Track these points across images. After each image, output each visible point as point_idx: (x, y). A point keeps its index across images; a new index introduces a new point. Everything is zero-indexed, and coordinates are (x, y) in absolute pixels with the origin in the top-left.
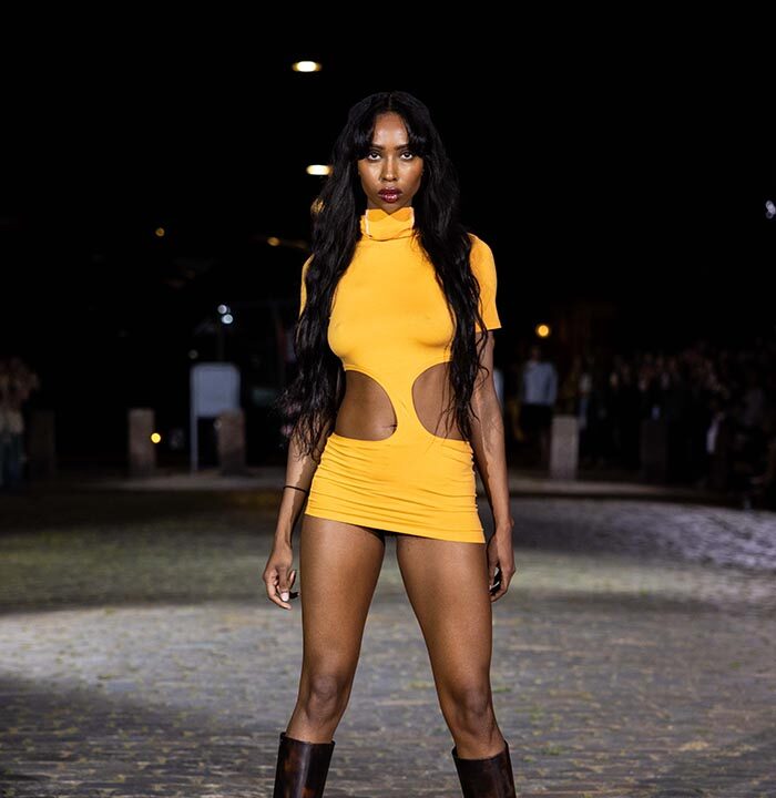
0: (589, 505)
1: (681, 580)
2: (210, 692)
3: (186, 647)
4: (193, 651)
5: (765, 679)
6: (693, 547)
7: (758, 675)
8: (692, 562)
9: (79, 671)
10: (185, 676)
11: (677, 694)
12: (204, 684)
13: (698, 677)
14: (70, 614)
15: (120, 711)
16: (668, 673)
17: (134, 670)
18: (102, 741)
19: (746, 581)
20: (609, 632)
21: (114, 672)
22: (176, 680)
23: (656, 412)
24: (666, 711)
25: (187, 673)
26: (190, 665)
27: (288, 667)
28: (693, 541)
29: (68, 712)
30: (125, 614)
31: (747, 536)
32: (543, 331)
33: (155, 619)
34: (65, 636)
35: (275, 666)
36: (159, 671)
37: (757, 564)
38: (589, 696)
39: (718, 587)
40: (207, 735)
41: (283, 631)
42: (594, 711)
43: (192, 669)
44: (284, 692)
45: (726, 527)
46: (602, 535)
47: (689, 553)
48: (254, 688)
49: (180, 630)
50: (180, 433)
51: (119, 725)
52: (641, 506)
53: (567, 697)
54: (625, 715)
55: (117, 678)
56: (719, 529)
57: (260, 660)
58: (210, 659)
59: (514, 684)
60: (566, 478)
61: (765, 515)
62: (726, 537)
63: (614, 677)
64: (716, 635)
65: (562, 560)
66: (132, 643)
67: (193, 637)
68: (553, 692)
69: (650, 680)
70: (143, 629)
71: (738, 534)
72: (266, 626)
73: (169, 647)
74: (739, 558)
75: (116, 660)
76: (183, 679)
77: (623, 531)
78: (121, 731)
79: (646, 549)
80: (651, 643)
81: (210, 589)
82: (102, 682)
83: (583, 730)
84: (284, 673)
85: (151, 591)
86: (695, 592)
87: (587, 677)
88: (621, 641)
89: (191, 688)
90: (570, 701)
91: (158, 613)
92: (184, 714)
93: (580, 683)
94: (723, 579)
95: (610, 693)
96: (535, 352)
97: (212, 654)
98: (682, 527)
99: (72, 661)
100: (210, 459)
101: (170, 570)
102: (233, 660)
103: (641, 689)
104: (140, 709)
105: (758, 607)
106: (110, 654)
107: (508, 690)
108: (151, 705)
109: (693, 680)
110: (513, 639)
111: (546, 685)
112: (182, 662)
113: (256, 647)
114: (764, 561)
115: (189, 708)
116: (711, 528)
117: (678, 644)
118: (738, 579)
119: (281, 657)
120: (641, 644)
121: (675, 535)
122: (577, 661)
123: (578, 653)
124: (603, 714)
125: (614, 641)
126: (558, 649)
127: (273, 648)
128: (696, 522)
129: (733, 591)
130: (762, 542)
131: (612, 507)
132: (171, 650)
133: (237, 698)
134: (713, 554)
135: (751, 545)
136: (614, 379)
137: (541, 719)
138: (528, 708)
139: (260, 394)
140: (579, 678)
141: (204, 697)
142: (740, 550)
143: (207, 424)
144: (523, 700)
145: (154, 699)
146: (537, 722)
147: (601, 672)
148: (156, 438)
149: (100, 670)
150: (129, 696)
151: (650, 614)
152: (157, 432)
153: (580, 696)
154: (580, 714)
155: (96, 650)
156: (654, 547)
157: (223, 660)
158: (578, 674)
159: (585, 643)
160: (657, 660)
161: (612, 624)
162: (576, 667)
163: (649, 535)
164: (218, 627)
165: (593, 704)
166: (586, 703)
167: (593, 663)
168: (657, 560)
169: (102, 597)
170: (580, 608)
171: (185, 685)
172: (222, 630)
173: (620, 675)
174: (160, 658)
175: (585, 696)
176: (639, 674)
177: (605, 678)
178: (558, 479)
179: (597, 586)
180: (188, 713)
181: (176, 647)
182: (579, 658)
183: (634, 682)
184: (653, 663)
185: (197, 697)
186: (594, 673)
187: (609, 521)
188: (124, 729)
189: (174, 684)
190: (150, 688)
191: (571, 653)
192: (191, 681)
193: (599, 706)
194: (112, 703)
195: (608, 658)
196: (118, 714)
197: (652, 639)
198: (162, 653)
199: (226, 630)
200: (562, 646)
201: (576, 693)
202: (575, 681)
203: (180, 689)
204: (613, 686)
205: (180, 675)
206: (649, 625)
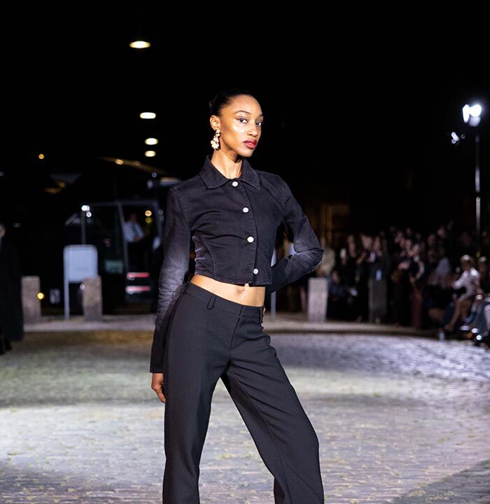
0: (335, 338)
1: (400, 385)
2: (85, 463)
3: (67, 433)
4: (72, 436)
5: (461, 449)
6: (407, 364)
7: (456, 447)
8: (407, 374)
10: (68, 452)
11: (402, 460)
12: (80, 457)
13: (417, 448)
15: (23, 475)
16: (396, 446)
17: (32, 449)
18: (13, 495)
19: (444, 386)
20: (353, 419)
21: (19, 450)
22: (60, 455)
24: (396, 471)
25: (68, 450)
26: (71, 445)
27: (137, 446)
28: (407, 361)
30: (23, 412)
31: (443, 357)
33: (45, 415)
35: (128, 445)
36: (49, 449)
37: (451, 375)
38: (343, 462)
39: (425, 390)
40: (84, 491)
41: (133, 422)
42: (347, 471)
43: (71, 448)
44: (136, 462)
45: (428, 351)
46: (346, 357)
47: (405, 369)
48: (114, 459)
49: (62, 422)
50: (57, 292)
51: (23, 485)
52: (371, 338)
53: (329, 462)
54: (368, 474)
55: (20, 454)
56: (424, 352)
57: (117, 441)
58: (83, 441)
60: (319, 321)
61: (454, 343)
62: (429, 358)
63: (360, 448)
64: (426, 421)
65: (319, 373)
66: (30, 431)
67: (71, 426)
69: (384, 450)
70: (37, 422)
71: (436, 356)
72: (120, 419)
73: (55, 433)
74: (438, 371)
75: (19, 442)
76: (66, 454)
77: (359, 355)
78: (25, 489)
79: (376, 366)
80: (382, 427)
81: (82, 395)
82: (10, 457)
83: (341, 484)
84: (135, 449)
85: (41, 397)
86: (410, 392)
87: (341, 449)
88: (363, 426)
89: (72, 460)
90: (330, 465)
91: (47, 411)
92: (67, 478)
93: (336, 453)
94: (429, 385)
95: (358, 460)
97: (85, 438)
98: (398, 351)
100: (77, 310)
101: (54, 383)
102: (99, 441)
103: (378, 456)
104: (38, 474)
105: (454, 403)
106: (15, 439)
108: (45, 472)
109: (413, 451)
112: (64, 443)
113: (115, 433)
114: (455, 373)
115: (70, 473)
116: (419, 352)
117: (401, 427)
118: (439, 385)
119: (132, 439)
120: (376, 427)
121: (394, 357)
122: (333, 439)
123: (334, 434)
124: (353, 473)
125: (358, 426)
127: (126, 433)
128: (409, 349)
129: (436, 392)
130: (453, 361)
131: (351, 339)
132: (57, 435)
133: (103, 466)
134: (420, 369)
135: (446, 363)
139: (111, 265)
140: (336, 450)
141: (81, 466)
142: (439, 366)
143: (75, 287)
145: (46, 467)
147: (351, 446)
148: (41, 296)
149: (8, 449)
150: (30, 466)
151: (380, 407)
152: (41, 292)
153: (337, 462)
154: (338, 474)
155: (5, 436)
156: (381, 365)
157: (93, 441)
158: (335, 448)
159: (338, 427)
160: (388, 438)
161: (356, 414)
162: (333, 443)
163: (376, 357)
164: (88, 420)
165: (346, 467)
166: (341, 466)
167: (344, 440)
168: (383, 373)
169: (8, 401)
170: (334, 404)
171: (67, 458)
172: (91, 422)
173: (363, 448)
174: (50, 441)
175: (340, 462)
176: (376, 447)
177: (353, 450)
178: (313, 321)
179: (343, 390)
180: (70, 477)
181: (60, 433)
182: (335, 437)
183: (373, 452)
184: (386, 440)
185: (76, 466)
186: (345, 447)
187: (349, 348)
188: (27, 487)
189: (60, 458)
190: (44, 461)
191: (329, 434)
192: (72, 456)
193: (350, 468)
194: (18, 470)
195: (354, 437)
196: (23, 478)
197: (383, 424)
198: (51, 437)
199: (93, 422)
200: (322, 429)
201: (334, 460)
202: (333, 452)
203: (64, 461)
204: (359, 455)
205: (63, 452)
206: (381, 415)
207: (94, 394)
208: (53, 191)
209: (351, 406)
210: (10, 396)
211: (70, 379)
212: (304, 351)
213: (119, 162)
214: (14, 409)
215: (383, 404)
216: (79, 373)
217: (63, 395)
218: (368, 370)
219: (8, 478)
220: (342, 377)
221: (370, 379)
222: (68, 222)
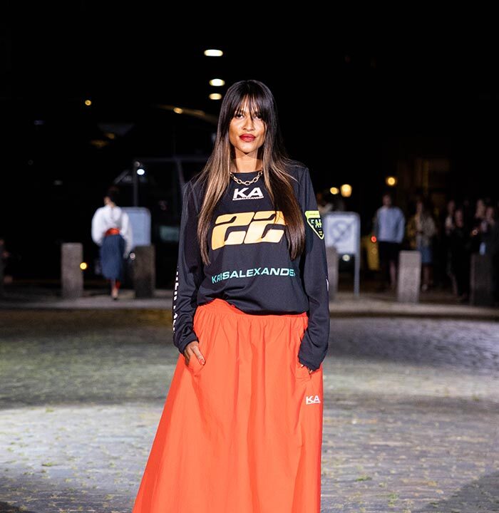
0: (430, 323)
2: (132, 478)
3: (111, 440)
4: (117, 444)
9: (27, 459)
10: (111, 464)
12: (126, 470)
14: (18, 411)
15: (59, 493)
17: (70, 459)
20: (448, 430)
21: (56, 461)
22: (103, 467)
23: (483, 249)
25: (113, 462)
26: (115, 455)
29: (18, 494)
30: (62, 412)
32: (391, 181)
33: (86, 416)
34: (15, 430)
36: (90, 460)
38: (435, 484)
43: (115, 458)
46: (440, 349)
49: (106, 426)
51: (59, 505)
52: (471, 325)
53: (417, 484)
55: (56, 465)
58: (130, 450)
59: (373, 473)
60: (411, 301)
63: (455, 467)
65: (409, 369)
66: (68, 437)
67: (117, 431)
68: (405, 481)
70: (76, 425)
73: (97, 440)
75: (55, 450)
76: (109, 467)
77: (457, 346)
80: (481, 440)
81: (130, 392)
82: (45, 468)
85: (82, 393)
87: (432, 467)
88: (459, 438)
89: (116, 474)
90: (419, 488)
91: (89, 411)
92: (111, 497)
93: (427, 473)
95: (451, 482)
96: (387, 200)
97: (132, 446)
99: (21, 451)
101: (97, 375)
104: (76, 491)
106: (51, 446)
107: (369, 479)
108: (85, 489)
110: (372, 436)
111: (400, 474)
112: (108, 453)
120: (475, 440)
122: (424, 454)
123: (425, 449)
125: (453, 438)
126: (408, 444)
131: (448, 325)
132: (99, 442)
136: (449, 222)
137: (396, 503)
138: (385, 493)
139: (166, 232)
140: (426, 469)
141: (126, 481)
144: (380, 486)
145: (86, 483)
146: (393, 506)
147: (444, 464)
148: (84, 266)
149: (44, 458)
150: (67, 480)
151: (480, 415)
152: (84, 261)
153: (427, 484)
154: (428, 499)
155: (40, 442)
156: (483, 359)
157: (140, 450)
158: (425, 466)
159: (430, 439)
160: (488, 454)
161: (451, 423)
162: (423, 460)
163: (477, 348)
164: (136, 423)
165: (438, 491)
166: (432, 490)
167: (436, 456)
168: (485, 371)
169: (43, 398)
170: (425, 410)
171: (112, 472)
172: (139, 426)
173: (458, 466)
174: (90, 449)
175: (430, 484)
176: (474, 466)
177: (446, 469)
178: (403, 302)
179: (437, 391)
180: (114, 495)
181: (102, 439)
182: (425, 452)
183: (470, 473)
184: (485, 457)
185: (122, 482)
186: (437, 464)
187: (446, 336)
188: (64, 509)
189: (101, 471)
190: (83, 474)
191: (419, 448)
192: (116, 469)
193: (442, 492)
194: (53, 485)
195: (448, 452)
196: (59, 496)
197: (483, 437)
198: (92, 445)
199: (142, 426)
200: (411, 442)
201: (424, 482)
202: (423, 471)
203: (107, 476)
204: (453, 476)
205: (107, 463)
206: (480, 425)
207: (144, 391)
208: (100, 144)
209: (445, 412)
210: (46, 390)
211: (116, 371)
212: (392, 340)
213: (178, 111)
214: (51, 408)
215: (484, 411)
216: (127, 363)
217: (108, 391)
218: (467, 366)
219: (42, 496)
220: (437, 374)
221: (468, 377)
222: (118, 181)
